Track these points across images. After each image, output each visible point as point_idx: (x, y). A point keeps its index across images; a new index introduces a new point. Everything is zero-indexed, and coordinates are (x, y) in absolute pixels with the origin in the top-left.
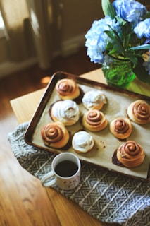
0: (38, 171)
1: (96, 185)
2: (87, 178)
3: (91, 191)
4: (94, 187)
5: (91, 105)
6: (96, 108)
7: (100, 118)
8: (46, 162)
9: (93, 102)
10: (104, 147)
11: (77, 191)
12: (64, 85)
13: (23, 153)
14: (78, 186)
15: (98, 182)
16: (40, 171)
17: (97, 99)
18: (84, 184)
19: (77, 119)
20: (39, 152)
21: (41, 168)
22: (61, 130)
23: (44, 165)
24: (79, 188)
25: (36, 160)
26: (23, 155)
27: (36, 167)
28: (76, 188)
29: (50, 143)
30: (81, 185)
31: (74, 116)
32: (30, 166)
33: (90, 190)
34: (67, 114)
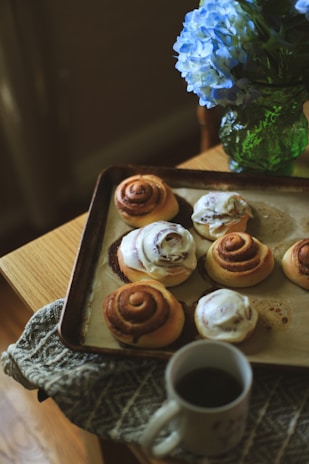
0: (119, 423)
1: (293, 423)
2: (262, 412)
3: (285, 443)
4: (291, 431)
5: (218, 223)
6: (233, 229)
7: (254, 250)
8: (137, 394)
9: (221, 217)
10: (285, 320)
11: (246, 452)
12: (136, 187)
13: (65, 377)
14: (245, 438)
15: (297, 415)
16: (126, 421)
17: (230, 207)
18: (260, 428)
19: (192, 263)
20: (112, 366)
21: (125, 411)
22: (160, 293)
23: (131, 402)
24: (250, 443)
25: (104, 393)
26: (69, 382)
27: (108, 413)
28: (241, 445)
29: (136, 334)
30: (253, 434)
31: (186, 255)
32: (93, 415)
33: (281, 440)
34: (165, 251)
